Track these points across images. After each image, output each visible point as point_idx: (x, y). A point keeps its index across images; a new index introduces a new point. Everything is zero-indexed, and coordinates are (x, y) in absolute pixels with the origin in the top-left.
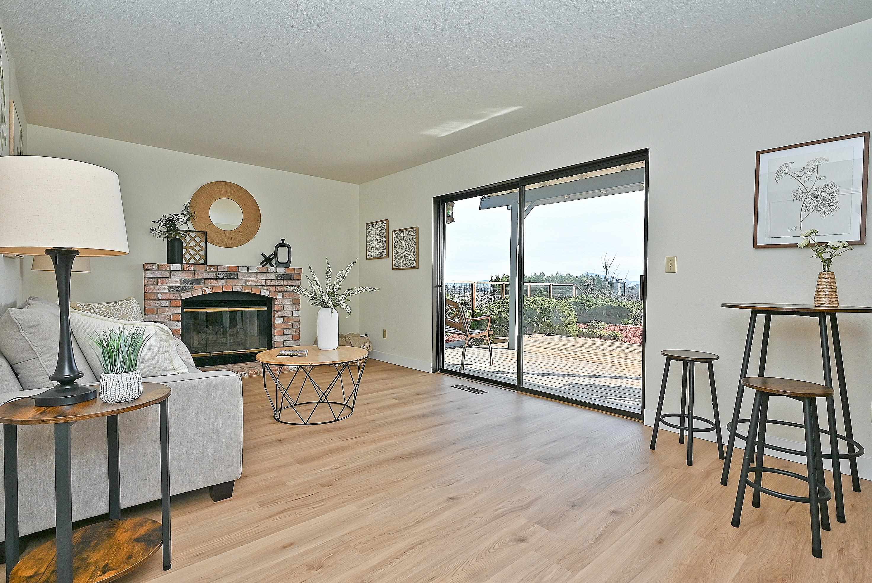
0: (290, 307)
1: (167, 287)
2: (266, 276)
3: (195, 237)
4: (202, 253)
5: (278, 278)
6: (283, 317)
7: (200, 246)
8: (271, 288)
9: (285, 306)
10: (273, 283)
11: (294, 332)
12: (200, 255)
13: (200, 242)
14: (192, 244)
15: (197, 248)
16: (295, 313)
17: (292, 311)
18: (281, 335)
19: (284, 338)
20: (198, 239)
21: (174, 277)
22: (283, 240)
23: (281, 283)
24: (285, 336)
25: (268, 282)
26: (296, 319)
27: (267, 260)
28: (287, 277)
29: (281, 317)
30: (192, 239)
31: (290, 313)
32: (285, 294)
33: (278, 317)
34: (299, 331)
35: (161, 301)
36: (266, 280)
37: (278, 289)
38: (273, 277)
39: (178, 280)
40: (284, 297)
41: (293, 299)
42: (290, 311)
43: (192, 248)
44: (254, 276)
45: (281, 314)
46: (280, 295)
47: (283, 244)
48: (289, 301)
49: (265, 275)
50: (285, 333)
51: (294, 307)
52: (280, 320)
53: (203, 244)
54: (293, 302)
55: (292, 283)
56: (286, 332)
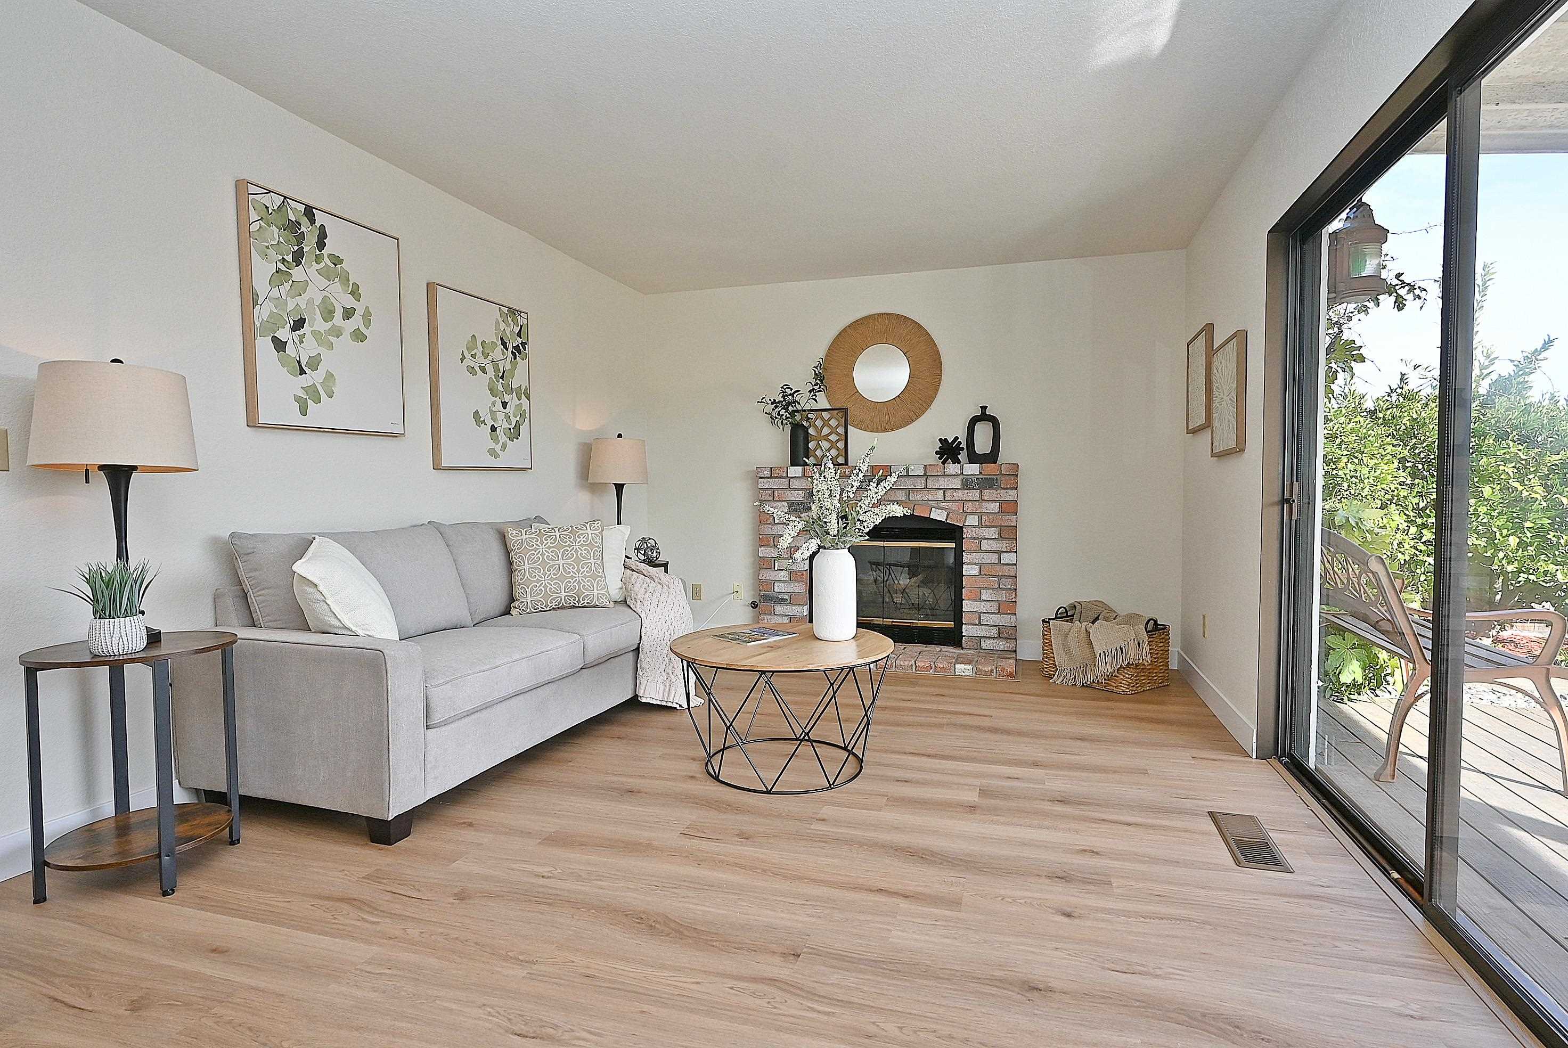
0: (994, 545)
1: (786, 504)
2: (944, 483)
3: (830, 419)
4: (841, 445)
5: (967, 484)
6: (981, 565)
7: (838, 434)
8: (954, 506)
9: (984, 542)
10: (958, 495)
11: (1003, 596)
12: (838, 449)
13: (837, 427)
14: (826, 431)
15: (833, 438)
16: (1007, 558)
17: (999, 552)
18: (976, 600)
19: (982, 607)
20: (833, 423)
21: (795, 487)
22: (984, 408)
23: (975, 495)
24: (983, 603)
25: (948, 493)
26: (1009, 571)
27: (948, 451)
28: (987, 483)
29: (976, 564)
30: (826, 423)
31: (994, 558)
32: (984, 517)
33: (968, 564)
34: (1014, 596)
35: (779, 526)
36: (945, 490)
37: (969, 507)
38: (957, 483)
39: (800, 492)
40: (981, 525)
41: (1001, 529)
42: (994, 552)
43: (826, 438)
44: (920, 483)
45: (976, 557)
46: (972, 520)
47: (984, 416)
48: (992, 532)
49: (941, 479)
50: (984, 598)
51: (1004, 545)
52: (975, 571)
53: (841, 430)
54: (1000, 534)
55: (999, 496)
56: (986, 595)
